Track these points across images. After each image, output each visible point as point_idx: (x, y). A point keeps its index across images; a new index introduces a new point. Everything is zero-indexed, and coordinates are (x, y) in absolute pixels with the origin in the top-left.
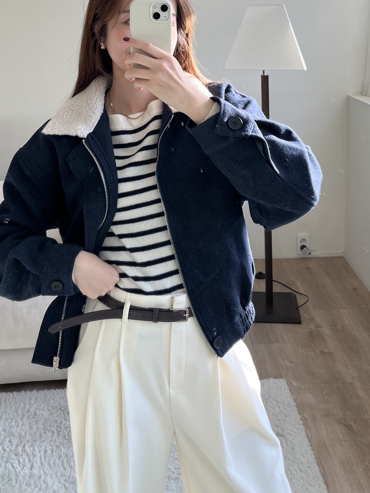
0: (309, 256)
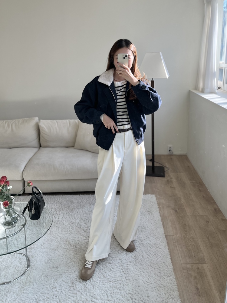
0: (172, 154)
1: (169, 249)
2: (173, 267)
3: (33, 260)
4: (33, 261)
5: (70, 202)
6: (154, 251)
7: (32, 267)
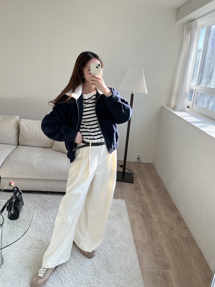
0: (140, 162)
1: (138, 253)
2: (142, 272)
3: (7, 258)
4: (7, 260)
5: (44, 201)
6: (123, 255)
7: (5, 265)
